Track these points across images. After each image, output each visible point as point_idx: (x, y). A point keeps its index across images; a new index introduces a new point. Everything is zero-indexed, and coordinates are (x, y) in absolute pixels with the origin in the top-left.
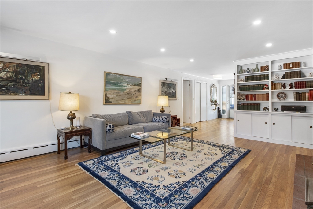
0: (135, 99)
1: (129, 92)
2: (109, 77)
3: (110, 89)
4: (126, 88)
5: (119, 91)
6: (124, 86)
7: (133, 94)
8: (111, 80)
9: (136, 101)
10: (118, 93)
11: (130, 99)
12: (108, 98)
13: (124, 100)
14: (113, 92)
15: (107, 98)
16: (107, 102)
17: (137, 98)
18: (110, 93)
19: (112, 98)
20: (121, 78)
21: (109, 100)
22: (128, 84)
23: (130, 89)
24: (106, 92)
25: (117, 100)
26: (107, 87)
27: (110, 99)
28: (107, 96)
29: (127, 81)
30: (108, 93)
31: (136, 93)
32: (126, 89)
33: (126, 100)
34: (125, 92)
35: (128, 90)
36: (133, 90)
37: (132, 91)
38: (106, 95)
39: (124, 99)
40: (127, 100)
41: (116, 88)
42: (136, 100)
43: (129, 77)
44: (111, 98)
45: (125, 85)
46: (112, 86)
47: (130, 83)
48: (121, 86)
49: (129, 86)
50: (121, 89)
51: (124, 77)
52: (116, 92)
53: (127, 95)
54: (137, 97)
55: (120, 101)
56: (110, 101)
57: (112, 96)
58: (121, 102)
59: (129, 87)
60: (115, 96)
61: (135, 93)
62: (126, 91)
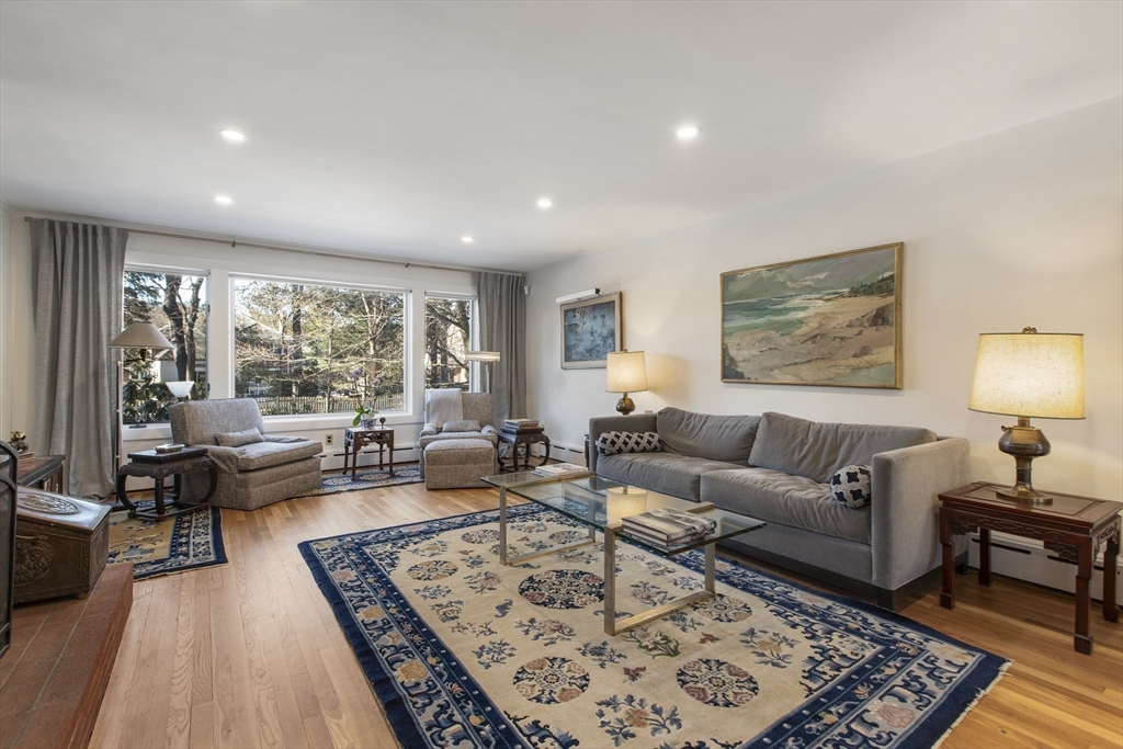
0: (856, 361)
1: (816, 332)
2: (734, 288)
3: (738, 329)
4: (801, 315)
5: (773, 332)
6: (794, 309)
7: (842, 339)
8: (741, 295)
9: (864, 372)
10: (768, 340)
11: (822, 364)
12: (732, 359)
13: (792, 369)
14: (747, 338)
15: (727, 362)
16: (730, 373)
17: (866, 358)
18: (737, 341)
19: (744, 361)
20: (780, 278)
21: (736, 366)
22: (813, 296)
23: (825, 316)
24: (726, 341)
25: (766, 368)
26: (727, 325)
27: (740, 364)
28: (729, 355)
29: (809, 283)
30: (732, 342)
31: (860, 333)
32: (802, 318)
33: (803, 367)
34: (800, 332)
35: (814, 324)
36: (841, 320)
37: (833, 324)
38: (725, 351)
39: (795, 364)
40: (808, 365)
41: (760, 321)
42: (859, 369)
43: (814, 265)
44: (742, 359)
45: (797, 302)
46: (745, 316)
47: (824, 288)
48: (781, 310)
49: (820, 303)
50: (779, 322)
51: (789, 270)
52: (760, 336)
53: (810, 345)
54: (865, 351)
55: (776, 372)
56: (739, 370)
57: (745, 353)
58: (779, 376)
59: (818, 306)
60: (755, 352)
61: (856, 330)
62: (804, 330)
